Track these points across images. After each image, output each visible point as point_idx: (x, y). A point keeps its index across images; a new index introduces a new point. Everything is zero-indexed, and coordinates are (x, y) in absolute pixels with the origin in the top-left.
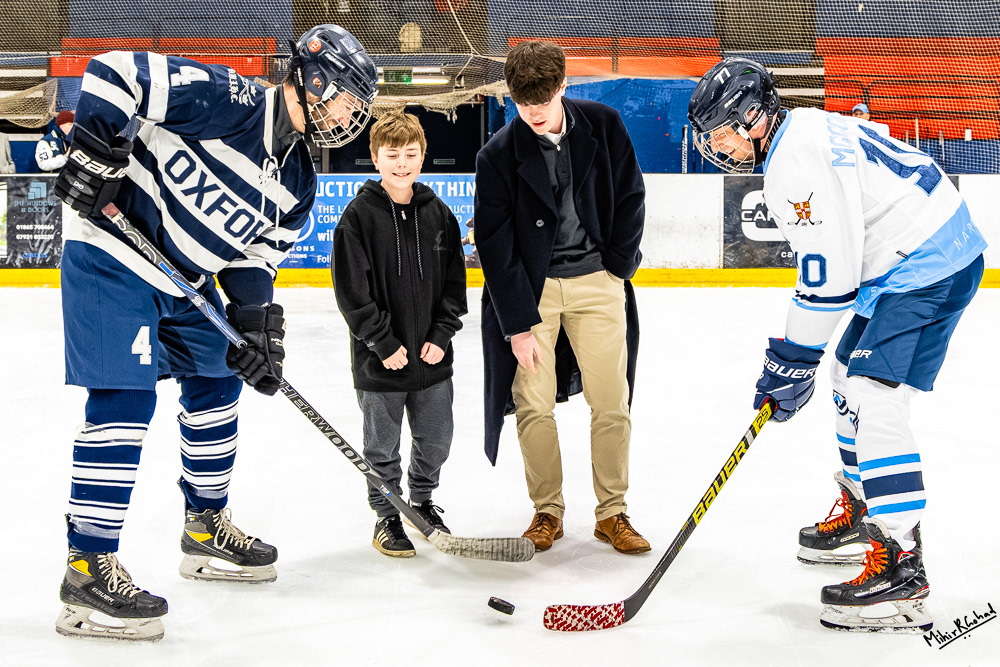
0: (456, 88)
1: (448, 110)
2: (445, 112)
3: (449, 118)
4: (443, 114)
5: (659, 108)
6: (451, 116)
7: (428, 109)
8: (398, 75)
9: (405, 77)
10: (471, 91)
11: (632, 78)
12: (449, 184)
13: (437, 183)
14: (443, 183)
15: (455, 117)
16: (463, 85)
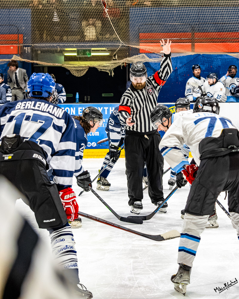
0: (114, 60)
1: (110, 70)
2: (108, 71)
3: (110, 74)
4: (107, 72)
5: (215, 69)
6: (111, 73)
7: (99, 70)
8: (84, 52)
9: (88, 52)
10: (121, 61)
11: (202, 54)
12: (110, 108)
13: (105, 108)
14: (108, 108)
15: (113, 74)
16: (116, 58)
